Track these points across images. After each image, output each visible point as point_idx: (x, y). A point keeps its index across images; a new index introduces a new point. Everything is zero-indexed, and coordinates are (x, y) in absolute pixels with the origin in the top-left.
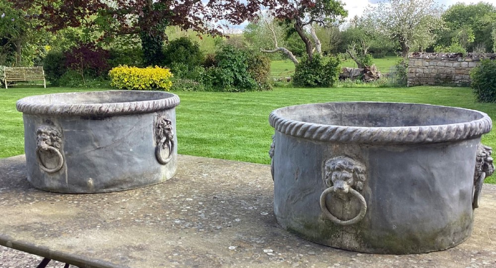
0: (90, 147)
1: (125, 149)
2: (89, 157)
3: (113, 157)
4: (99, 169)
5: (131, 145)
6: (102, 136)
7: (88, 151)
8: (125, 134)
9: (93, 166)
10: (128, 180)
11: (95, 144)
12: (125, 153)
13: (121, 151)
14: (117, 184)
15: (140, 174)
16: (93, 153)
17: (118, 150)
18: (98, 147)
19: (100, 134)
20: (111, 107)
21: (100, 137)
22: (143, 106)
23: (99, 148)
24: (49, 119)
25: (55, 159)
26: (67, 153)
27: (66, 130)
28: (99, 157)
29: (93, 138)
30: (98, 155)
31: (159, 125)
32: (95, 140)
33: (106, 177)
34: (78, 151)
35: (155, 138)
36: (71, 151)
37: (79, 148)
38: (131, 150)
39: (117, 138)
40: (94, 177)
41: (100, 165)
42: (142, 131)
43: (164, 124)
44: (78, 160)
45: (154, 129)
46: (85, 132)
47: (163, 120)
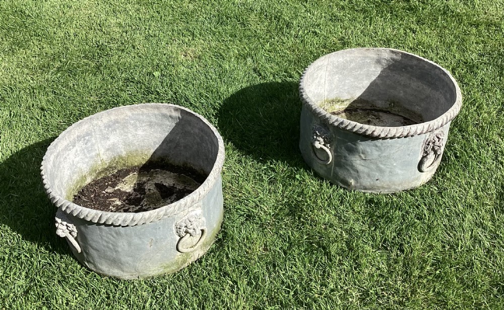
0: (357, 156)
1: (389, 163)
2: (354, 164)
3: (376, 168)
4: (361, 175)
5: (395, 160)
6: (370, 151)
7: (355, 159)
8: (392, 152)
9: (357, 171)
10: (386, 187)
11: (362, 156)
12: (388, 166)
13: (385, 165)
14: (375, 189)
15: (399, 183)
16: (358, 162)
17: (382, 164)
18: (364, 158)
19: (368, 150)
21: (368, 152)
22: (416, 131)
23: (365, 160)
26: (336, 154)
27: (339, 138)
28: (363, 166)
30: (363, 164)
31: (429, 142)
32: (363, 153)
33: (366, 182)
34: (345, 157)
35: (423, 152)
36: (340, 154)
37: (347, 155)
38: (395, 164)
39: (384, 155)
40: (356, 180)
41: (363, 172)
42: (410, 149)
43: (435, 141)
44: (344, 163)
45: (422, 146)
46: (355, 145)
47: (436, 137)
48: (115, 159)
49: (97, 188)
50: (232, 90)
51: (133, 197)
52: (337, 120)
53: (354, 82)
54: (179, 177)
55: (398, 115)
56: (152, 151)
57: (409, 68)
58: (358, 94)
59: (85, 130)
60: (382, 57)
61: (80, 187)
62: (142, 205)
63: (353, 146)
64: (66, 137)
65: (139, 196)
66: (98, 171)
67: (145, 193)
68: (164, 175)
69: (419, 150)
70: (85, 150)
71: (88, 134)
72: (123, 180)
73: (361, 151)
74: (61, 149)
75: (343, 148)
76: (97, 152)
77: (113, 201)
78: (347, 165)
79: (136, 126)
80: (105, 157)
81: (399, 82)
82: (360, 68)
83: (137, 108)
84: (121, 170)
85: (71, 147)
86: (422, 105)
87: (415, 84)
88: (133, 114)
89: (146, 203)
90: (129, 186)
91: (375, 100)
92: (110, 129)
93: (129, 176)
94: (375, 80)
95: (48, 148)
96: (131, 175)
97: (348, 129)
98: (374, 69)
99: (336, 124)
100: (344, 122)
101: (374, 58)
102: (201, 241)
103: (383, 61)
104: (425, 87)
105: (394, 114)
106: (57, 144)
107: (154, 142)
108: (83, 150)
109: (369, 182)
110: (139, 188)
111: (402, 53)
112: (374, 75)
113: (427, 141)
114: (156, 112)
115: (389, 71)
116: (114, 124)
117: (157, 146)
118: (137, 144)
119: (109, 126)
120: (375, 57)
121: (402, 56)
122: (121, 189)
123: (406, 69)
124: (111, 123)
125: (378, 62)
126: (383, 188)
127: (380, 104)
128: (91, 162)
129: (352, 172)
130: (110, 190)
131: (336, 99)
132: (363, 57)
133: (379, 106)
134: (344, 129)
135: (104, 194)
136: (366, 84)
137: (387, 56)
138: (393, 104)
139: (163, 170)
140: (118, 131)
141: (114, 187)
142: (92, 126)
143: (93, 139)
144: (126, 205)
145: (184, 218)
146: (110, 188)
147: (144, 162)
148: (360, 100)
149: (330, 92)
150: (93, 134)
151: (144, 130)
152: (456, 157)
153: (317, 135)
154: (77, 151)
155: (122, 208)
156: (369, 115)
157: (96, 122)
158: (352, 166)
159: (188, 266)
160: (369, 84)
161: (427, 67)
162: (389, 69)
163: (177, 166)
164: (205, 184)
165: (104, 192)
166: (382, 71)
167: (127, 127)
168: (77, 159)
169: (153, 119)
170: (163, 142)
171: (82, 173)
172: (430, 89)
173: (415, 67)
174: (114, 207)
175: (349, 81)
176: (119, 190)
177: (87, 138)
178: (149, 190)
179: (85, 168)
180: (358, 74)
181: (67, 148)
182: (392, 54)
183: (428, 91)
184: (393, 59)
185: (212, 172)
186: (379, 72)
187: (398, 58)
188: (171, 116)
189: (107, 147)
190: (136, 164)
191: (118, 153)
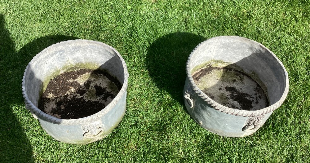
0: (206, 112)
2: (203, 115)
5: (227, 123)
7: (204, 113)
8: (226, 118)
9: (205, 119)
10: (220, 132)
11: (209, 114)
12: (223, 124)
13: (221, 123)
14: (213, 131)
15: (228, 133)
16: (206, 115)
17: (219, 122)
19: (212, 112)
20: (221, 109)
22: (242, 114)
23: (210, 116)
28: (208, 118)
31: (252, 120)
32: (209, 112)
33: (209, 126)
34: (200, 110)
35: (247, 123)
36: (198, 107)
37: (201, 109)
38: (227, 125)
39: (221, 118)
40: (204, 123)
41: (208, 121)
42: (238, 120)
43: (255, 121)
44: (199, 112)
45: (247, 121)
47: (257, 119)
48: (79, 64)
49: (64, 78)
50: (166, 31)
51: (81, 89)
52: (197, 91)
53: (233, 54)
54: (111, 84)
55: (255, 81)
56: (100, 65)
57: (268, 60)
58: (234, 62)
59: (60, 49)
60: (254, 47)
61: (55, 75)
62: (84, 96)
63: (205, 107)
64: (47, 52)
65: (85, 89)
66: (68, 68)
67: (88, 89)
68: (103, 80)
69: (244, 122)
70: (60, 58)
71: (61, 51)
72: (81, 76)
73: (208, 111)
74: (42, 58)
75: (199, 105)
76: (68, 59)
77: (71, 88)
78: (200, 114)
79: (91, 51)
80: (72, 62)
81: (260, 64)
82: (239, 48)
83: (92, 43)
84: (82, 70)
85: (50, 57)
86: (269, 84)
87: (268, 70)
88: (90, 45)
89: (86, 95)
90: (83, 81)
91: (244, 68)
92: (76, 50)
93: (85, 74)
94: (246, 58)
95: (34, 58)
96: (86, 74)
97: (202, 98)
98: (247, 51)
99: (197, 92)
100: (201, 94)
101: (248, 46)
102: (100, 134)
103: (254, 49)
104: (273, 75)
105: (253, 80)
106: (39, 56)
107: (101, 61)
108: (59, 58)
110: (87, 84)
111: (266, 49)
112: (247, 55)
113: (250, 119)
114: (102, 47)
115: (256, 56)
116: (79, 47)
117: (103, 64)
118: (92, 59)
119: (76, 48)
120: (250, 45)
121: (265, 51)
122: (78, 81)
123: (266, 59)
124: (76, 47)
125: (251, 48)
126: (218, 132)
127: (246, 71)
128: (64, 64)
129: (202, 118)
130: (71, 81)
131: (220, 60)
132: (242, 43)
133: (246, 72)
134: (200, 97)
135: (68, 82)
136: (241, 58)
137: (257, 47)
138: (254, 74)
139: (105, 76)
140: (81, 51)
141: (75, 79)
142: (64, 47)
143: (65, 53)
144: (76, 93)
145: (87, 125)
146: (72, 80)
147: (95, 69)
148: (235, 65)
149: (216, 56)
150: (65, 51)
151: (96, 54)
152: (273, 126)
153: (187, 92)
154: (54, 58)
155: (73, 94)
156: (237, 76)
157: (67, 45)
158: (202, 116)
159: (91, 143)
160: (242, 58)
161: (277, 64)
162: (257, 55)
163: (112, 76)
164: (103, 111)
165: (68, 81)
166: (252, 54)
167: (86, 51)
168: (54, 62)
169: (101, 50)
170: (106, 63)
171: (57, 69)
172: (275, 78)
173: (271, 61)
174: (69, 92)
175: (230, 53)
176: (76, 81)
177: (61, 52)
178: (92, 87)
179: (59, 67)
180: (237, 51)
181: (47, 57)
182: (260, 47)
183: (274, 78)
184: (260, 51)
185: (110, 104)
186: (250, 54)
187: (263, 51)
188: (110, 53)
189: (74, 58)
190: (91, 69)
191: (80, 61)
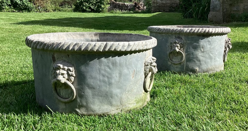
0: (199, 51)
1: (214, 53)
2: (198, 56)
3: (209, 57)
4: (202, 62)
5: (217, 51)
7: (198, 53)
8: (215, 45)
9: (200, 61)
11: (202, 49)
12: (214, 55)
13: (212, 54)
15: (218, 66)
16: (200, 54)
18: (203, 51)
21: (205, 46)
24: (179, 36)
25: (179, 57)
26: (187, 54)
27: (188, 42)
28: (202, 56)
29: (201, 46)
30: (202, 55)
31: (227, 41)
33: (204, 67)
34: (192, 53)
35: (224, 48)
36: (189, 53)
37: (194, 52)
39: (212, 47)
40: (199, 67)
41: (203, 61)
44: (192, 58)
45: (224, 44)
46: (198, 43)
52: (188, 29)
75: (191, 48)
78: (194, 58)
97: (195, 32)
99: (188, 31)
109: (206, 67)
129: (197, 62)
134: (193, 33)
153: (176, 43)
158: (197, 58)
